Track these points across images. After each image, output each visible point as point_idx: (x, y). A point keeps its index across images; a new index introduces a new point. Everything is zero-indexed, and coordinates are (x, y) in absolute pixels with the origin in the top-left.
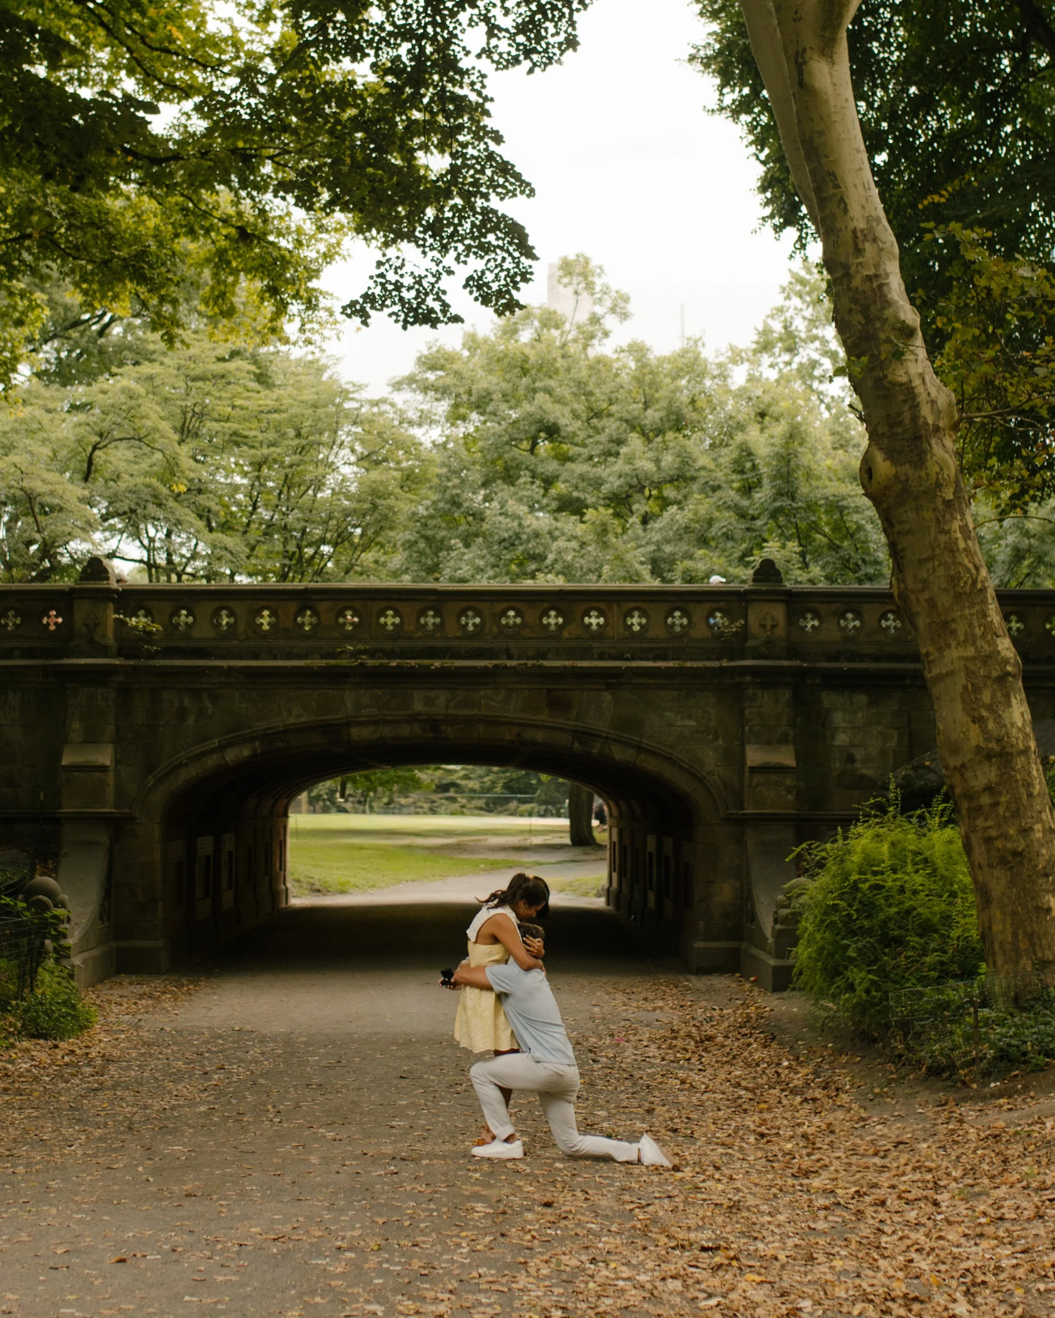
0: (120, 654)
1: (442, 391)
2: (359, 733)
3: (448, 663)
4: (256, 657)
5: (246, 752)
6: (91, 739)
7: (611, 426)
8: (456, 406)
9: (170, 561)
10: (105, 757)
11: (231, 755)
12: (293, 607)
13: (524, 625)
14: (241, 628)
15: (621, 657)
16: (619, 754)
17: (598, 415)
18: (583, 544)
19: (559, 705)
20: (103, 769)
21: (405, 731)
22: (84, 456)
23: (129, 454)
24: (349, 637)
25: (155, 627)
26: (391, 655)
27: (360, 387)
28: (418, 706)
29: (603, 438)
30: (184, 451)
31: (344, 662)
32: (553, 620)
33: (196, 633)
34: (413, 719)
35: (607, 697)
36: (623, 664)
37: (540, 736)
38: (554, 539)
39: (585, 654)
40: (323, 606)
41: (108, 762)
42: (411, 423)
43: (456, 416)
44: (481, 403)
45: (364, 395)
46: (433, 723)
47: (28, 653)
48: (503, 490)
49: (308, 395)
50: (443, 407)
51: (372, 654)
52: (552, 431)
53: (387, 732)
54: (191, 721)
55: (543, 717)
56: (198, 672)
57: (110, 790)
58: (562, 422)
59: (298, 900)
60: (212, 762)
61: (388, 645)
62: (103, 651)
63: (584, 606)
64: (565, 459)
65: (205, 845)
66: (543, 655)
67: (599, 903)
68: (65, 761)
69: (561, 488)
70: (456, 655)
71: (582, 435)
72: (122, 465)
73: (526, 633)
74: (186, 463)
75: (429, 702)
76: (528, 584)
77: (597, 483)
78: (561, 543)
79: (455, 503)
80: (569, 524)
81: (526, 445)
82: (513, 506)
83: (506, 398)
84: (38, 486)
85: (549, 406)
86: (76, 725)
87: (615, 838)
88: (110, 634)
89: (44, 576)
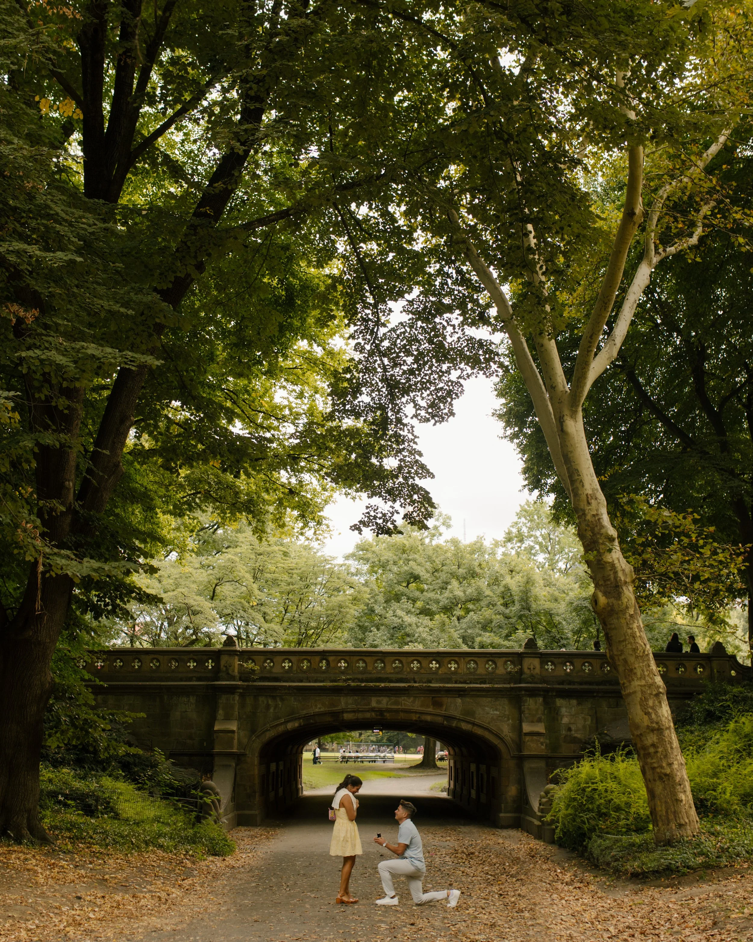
0: (240, 679)
1: (367, 560)
2: (347, 716)
3: (387, 684)
4: (301, 681)
5: (297, 725)
6: (228, 718)
7: (443, 576)
8: (373, 567)
9: (248, 636)
10: (234, 727)
11: (290, 726)
12: (317, 658)
13: (421, 667)
14: (295, 668)
15: (465, 682)
16: (465, 726)
17: (436, 571)
18: (431, 629)
19: (437, 704)
20: (233, 732)
21: (368, 715)
22: (211, 589)
23: (231, 588)
24: (343, 673)
25: (257, 668)
26: (362, 681)
27: (334, 558)
28: (374, 704)
29: (439, 581)
30: (255, 586)
31: (341, 684)
32: (434, 665)
33: (274, 670)
34: (373, 710)
35: (459, 700)
36: (466, 686)
37: (429, 718)
38: (418, 627)
39: (449, 681)
40: (331, 659)
41: (235, 728)
42: (353, 574)
43: (372, 571)
44: (384, 566)
45: (335, 562)
46: (381, 712)
47: (199, 679)
48: (395, 605)
49: (311, 562)
50: (365, 568)
51: (353, 680)
52: (416, 578)
53: (360, 716)
54: (272, 710)
55: (430, 709)
56: (275, 688)
57: (236, 741)
58: (421, 574)
59: (307, 792)
60: (281, 729)
61: (360, 676)
62: (233, 678)
63: (448, 659)
64: (422, 591)
65: (273, 767)
66: (430, 682)
67: (444, 795)
68: (216, 728)
69: (419, 604)
70: (391, 681)
71: (430, 580)
72: (228, 593)
73: (422, 671)
74: (256, 592)
75: (378, 702)
76: (406, 648)
77: (437, 602)
78: (421, 629)
79: (372, 611)
80: (425, 620)
81: (405, 584)
82: (399, 612)
83: (395, 563)
84: (191, 602)
85: (415, 567)
86: (221, 712)
87: (452, 764)
88: (236, 671)
89: (193, 642)
